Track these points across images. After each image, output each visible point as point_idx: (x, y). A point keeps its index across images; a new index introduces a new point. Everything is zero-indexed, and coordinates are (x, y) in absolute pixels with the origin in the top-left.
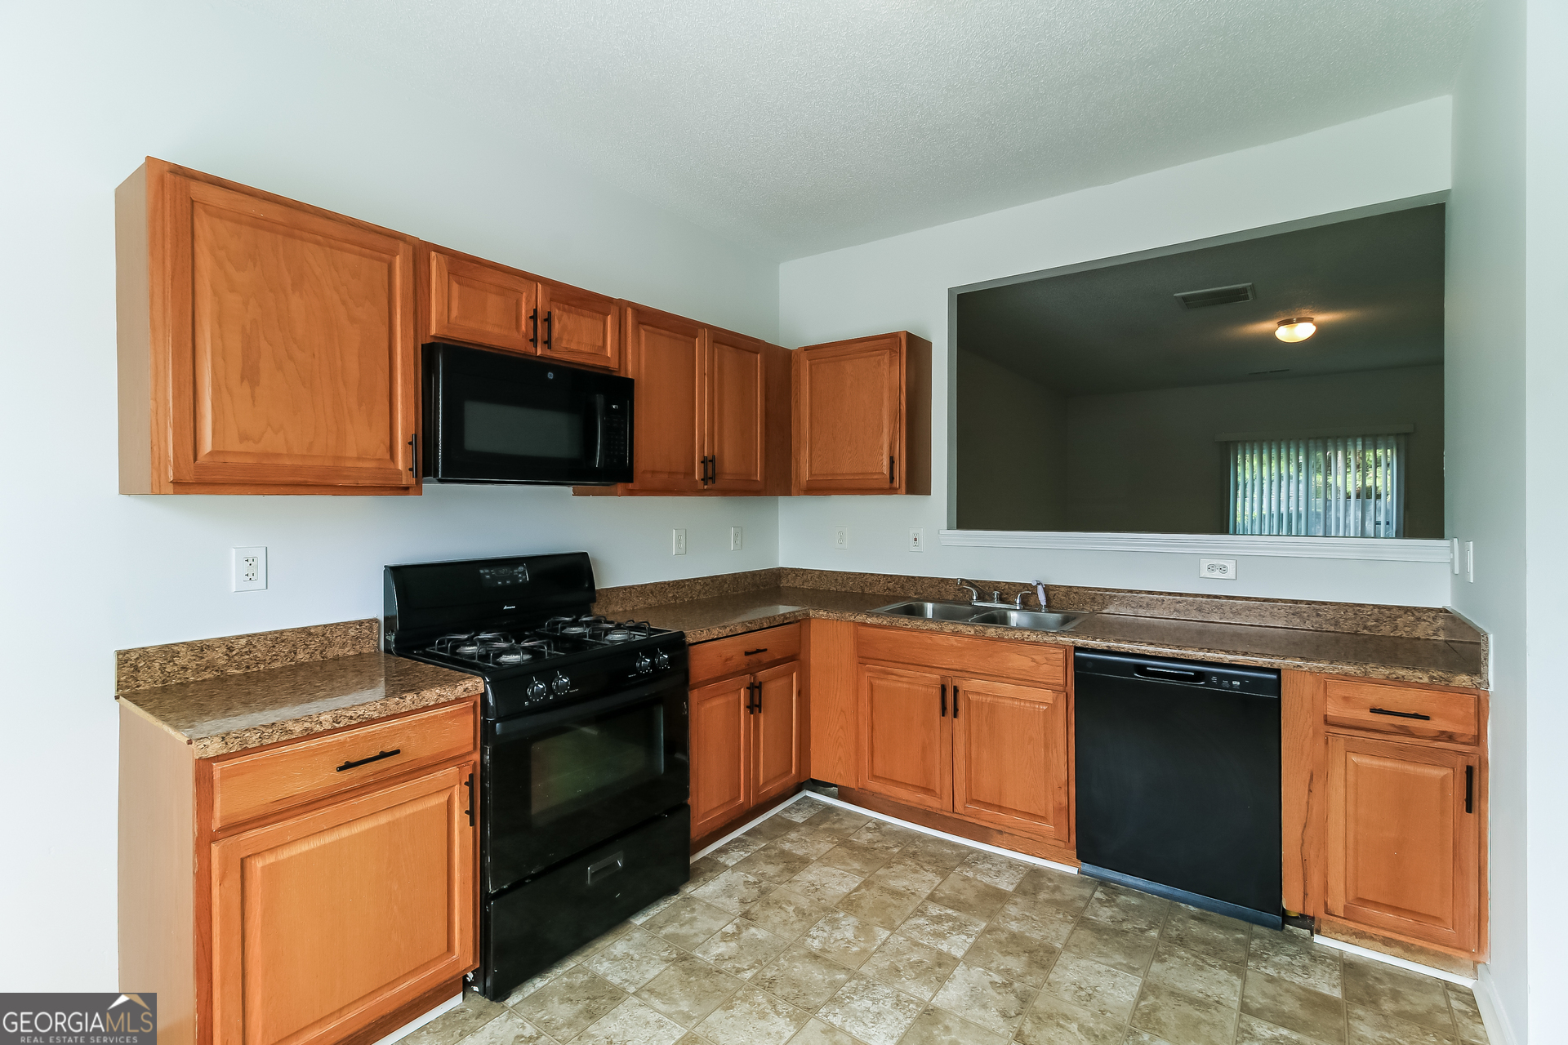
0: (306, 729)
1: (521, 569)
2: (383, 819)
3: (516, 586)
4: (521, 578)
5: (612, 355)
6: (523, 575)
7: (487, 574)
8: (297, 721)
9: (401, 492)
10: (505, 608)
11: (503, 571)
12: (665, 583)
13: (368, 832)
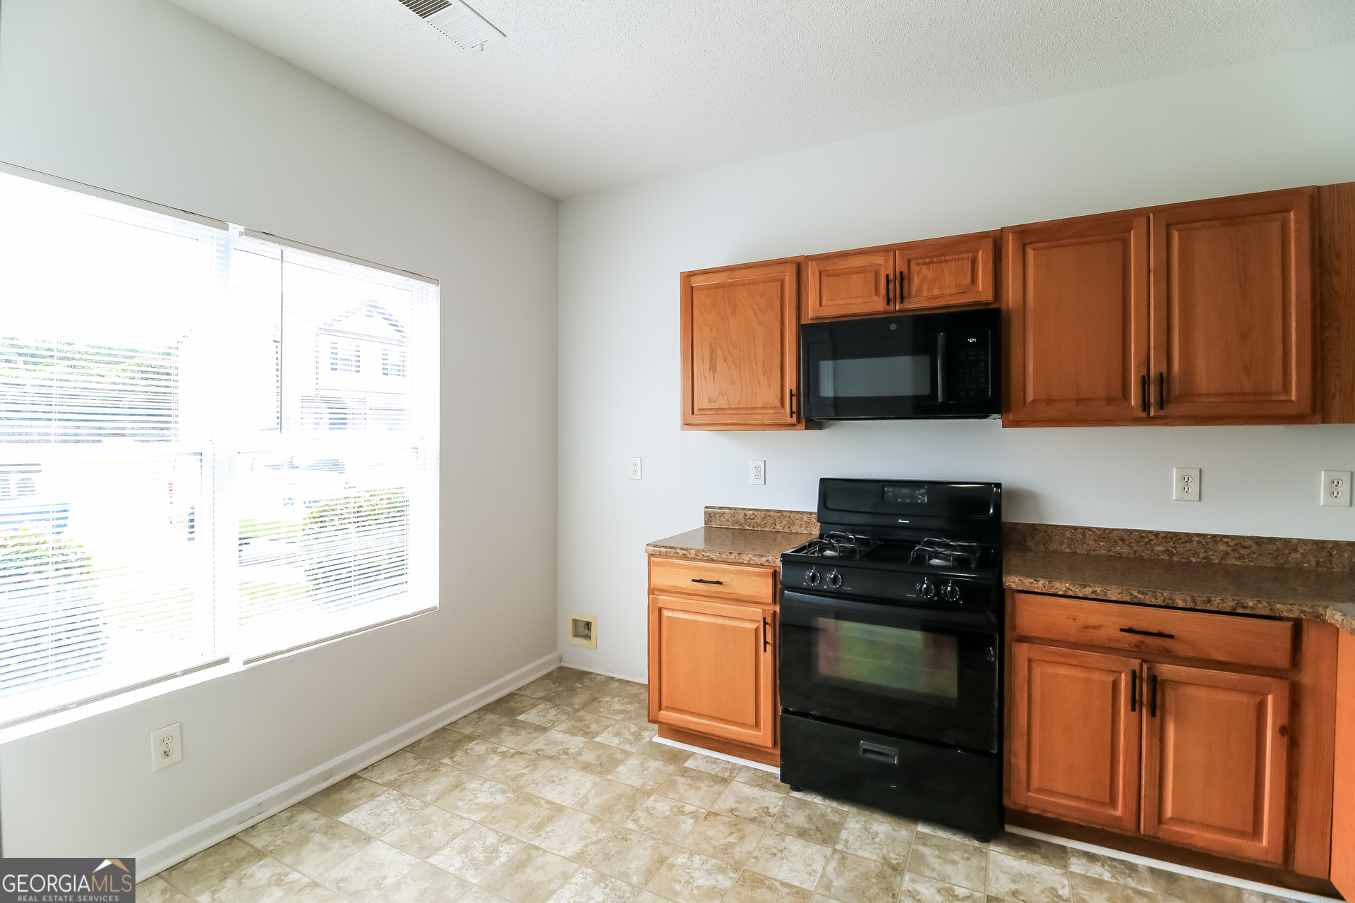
0: (684, 554)
1: (923, 491)
2: (720, 621)
3: (914, 505)
4: (920, 499)
5: (983, 289)
6: (922, 497)
7: (890, 492)
8: (682, 549)
9: (792, 428)
10: (900, 521)
11: (906, 491)
12: (1151, 532)
13: (713, 624)
